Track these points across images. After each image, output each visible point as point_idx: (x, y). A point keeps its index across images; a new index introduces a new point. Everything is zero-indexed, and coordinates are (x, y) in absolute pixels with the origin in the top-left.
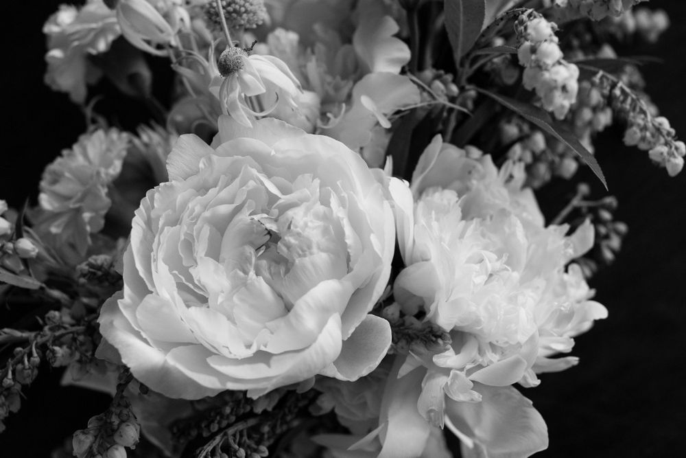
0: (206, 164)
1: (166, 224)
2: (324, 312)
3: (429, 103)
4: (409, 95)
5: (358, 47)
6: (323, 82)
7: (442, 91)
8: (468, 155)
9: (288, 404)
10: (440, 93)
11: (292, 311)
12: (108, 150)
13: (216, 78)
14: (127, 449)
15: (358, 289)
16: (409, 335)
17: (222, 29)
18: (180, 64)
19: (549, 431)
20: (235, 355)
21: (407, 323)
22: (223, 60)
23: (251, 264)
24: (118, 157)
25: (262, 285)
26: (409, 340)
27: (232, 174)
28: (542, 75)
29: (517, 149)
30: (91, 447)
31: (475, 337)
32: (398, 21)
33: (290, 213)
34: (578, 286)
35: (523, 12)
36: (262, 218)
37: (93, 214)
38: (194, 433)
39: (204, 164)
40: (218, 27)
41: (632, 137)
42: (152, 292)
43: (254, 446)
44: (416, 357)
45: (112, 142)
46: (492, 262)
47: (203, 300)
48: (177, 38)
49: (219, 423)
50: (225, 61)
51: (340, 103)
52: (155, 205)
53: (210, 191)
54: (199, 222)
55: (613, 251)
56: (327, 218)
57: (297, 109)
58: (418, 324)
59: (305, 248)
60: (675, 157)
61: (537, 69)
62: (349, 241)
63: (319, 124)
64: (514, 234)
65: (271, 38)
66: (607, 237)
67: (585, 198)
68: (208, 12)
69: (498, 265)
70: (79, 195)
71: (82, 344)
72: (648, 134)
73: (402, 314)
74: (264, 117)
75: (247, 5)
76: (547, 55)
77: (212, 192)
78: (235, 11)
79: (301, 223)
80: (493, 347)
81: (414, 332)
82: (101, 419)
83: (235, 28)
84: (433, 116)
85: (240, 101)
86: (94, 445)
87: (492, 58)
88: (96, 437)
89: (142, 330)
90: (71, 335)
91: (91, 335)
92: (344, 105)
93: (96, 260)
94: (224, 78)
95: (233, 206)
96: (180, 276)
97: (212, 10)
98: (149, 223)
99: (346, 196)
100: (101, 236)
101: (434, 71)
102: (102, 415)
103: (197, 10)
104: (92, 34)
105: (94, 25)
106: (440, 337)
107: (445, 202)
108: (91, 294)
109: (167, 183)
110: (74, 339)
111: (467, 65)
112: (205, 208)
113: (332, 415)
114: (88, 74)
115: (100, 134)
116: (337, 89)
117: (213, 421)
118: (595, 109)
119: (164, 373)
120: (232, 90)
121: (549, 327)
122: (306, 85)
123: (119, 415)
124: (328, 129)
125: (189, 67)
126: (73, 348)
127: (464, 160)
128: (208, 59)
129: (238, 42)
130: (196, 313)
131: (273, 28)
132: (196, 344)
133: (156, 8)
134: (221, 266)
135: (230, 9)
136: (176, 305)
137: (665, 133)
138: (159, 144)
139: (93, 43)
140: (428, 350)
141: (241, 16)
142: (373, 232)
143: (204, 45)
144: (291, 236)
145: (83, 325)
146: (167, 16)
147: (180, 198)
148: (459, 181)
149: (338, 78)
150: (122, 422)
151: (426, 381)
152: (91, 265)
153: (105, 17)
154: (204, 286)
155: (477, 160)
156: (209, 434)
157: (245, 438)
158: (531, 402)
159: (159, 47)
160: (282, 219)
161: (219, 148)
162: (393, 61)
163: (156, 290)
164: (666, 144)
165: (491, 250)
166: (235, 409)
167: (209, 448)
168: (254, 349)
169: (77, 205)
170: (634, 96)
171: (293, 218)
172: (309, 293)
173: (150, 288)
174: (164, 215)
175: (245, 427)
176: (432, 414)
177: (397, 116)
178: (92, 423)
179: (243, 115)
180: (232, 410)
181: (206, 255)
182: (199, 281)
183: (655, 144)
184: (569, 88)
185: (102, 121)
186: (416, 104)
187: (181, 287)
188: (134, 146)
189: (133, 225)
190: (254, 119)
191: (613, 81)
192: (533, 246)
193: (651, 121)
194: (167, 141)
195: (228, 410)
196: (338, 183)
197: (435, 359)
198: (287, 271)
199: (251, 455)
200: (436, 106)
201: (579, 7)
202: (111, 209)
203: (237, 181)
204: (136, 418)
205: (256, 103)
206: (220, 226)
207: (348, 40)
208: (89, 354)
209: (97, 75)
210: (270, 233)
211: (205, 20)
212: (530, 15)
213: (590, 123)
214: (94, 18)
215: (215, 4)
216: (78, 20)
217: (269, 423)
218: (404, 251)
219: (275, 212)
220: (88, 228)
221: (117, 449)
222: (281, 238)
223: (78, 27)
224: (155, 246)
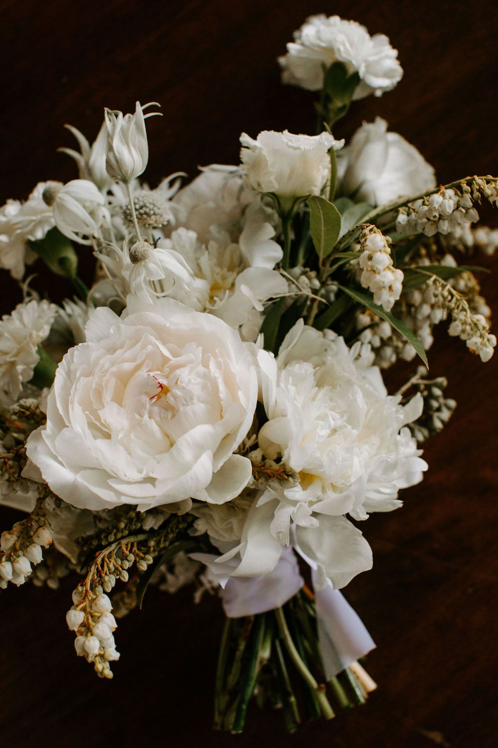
0: (116, 331)
1: (82, 375)
2: (200, 449)
3: (297, 293)
4: (279, 287)
5: (243, 246)
6: (213, 272)
7: (307, 285)
8: (324, 336)
9: (171, 525)
10: (305, 286)
11: (174, 446)
12: (40, 317)
13: (128, 265)
14: (43, 547)
15: (228, 434)
16: (268, 474)
17: (134, 227)
18: (101, 252)
19: (374, 556)
20: (129, 478)
21: (267, 465)
22: (133, 251)
23: (145, 409)
24: (47, 323)
25: (154, 426)
26: (268, 478)
27: (136, 339)
28: (375, 277)
29: (368, 334)
30: (14, 545)
31: (321, 480)
32: (275, 228)
33: (178, 372)
34: (407, 445)
35: (367, 227)
36: (156, 374)
37: (25, 367)
38: (95, 543)
39: (114, 331)
40: (132, 225)
41: (455, 329)
42: (68, 427)
43: (142, 555)
44: (272, 491)
45: (43, 311)
46: (335, 419)
47: (108, 436)
48: (100, 231)
49: (115, 535)
50: (135, 252)
51: (225, 290)
52: (75, 360)
53: (118, 351)
54: (107, 375)
55: (442, 422)
56: (206, 377)
57: (189, 292)
58: (276, 466)
59: (188, 399)
60: (487, 347)
61: (372, 273)
62: (222, 395)
63: (208, 306)
64: (355, 400)
65: (174, 234)
66: (439, 410)
67: (423, 378)
68: (125, 213)
69: (339, 423)
70: (15, 351)
71: (11, 467)
72: (468, 328)
73: (264, 458)
74: (164, 297)
75: (155, 209)
76: (379, 262)
77: (119, 352)
78: (146, 213)
79: (186, 380)
80: (334, 488)
81: (272, 471)
82: (23, 525)
83: (145, 225)
84: (298, 304)
85: (145, 284)
86: (17, 543)
87: (349, 261)
88: (19, 537)
89: (59, 455)
90: (3, 460)
91: (19, 461)
92: (227, 291)
93: (25, 403)
94: (133, 265)
95: (135, 364)
96: (91, 416)
97: (128, 212)
98: (69, 374)
99: (222, 360)
100: (29, 386)
101: (302, 269)
102: (25, 521)
103: (118, 209)
104: (33, 224)
105: (34, 218)
106: (291, 476)
107: (303, 372)
108: (20, 430)
109: (84, 343)
110: (5, 463)
111: (328, 265)
112: (113, 364)
113: (206, 536)
114: (26, 256)
115: (34, 303)
116: (224, 278)
117: (110, 533)
118: (433, 307)
119: (74, 488)
120: (139, 275)
121: (378, 474)
122: (199, 273)
123: (37, 521)
124: (215, 310)
125: (108, 255)
126: (4, 470)
127: (321, 339)
128: (122, 250)
129: (146, 238)
130: (101, 443)
131: (176, 228)
132: (100, 470)
133: (84, 207)
134: (122, 410)
135: (142, 211)
136: (86, 437)
137: (481, 328)
138: (80, 316)
139: (32, 232)
140: (281, 485)
141: (150, 217)
142: (241, 390)
143: (121, 238)
144: (178, 389)
145: (12, 453)
146: (92, 214)
147: (94, 355)
148: (317, 357)
149: (225, 270)
150: (40, 527)
151: (278, 510)
152: (21, 406)
153: (43, 212)
154: (108, 425)
155: (333, 341)
156: (107, 543)
157: (135, 549)
158: (361, 532)
159: (85, 237)
160: (171, 376)
161: (126, 319)
162: (269, 259)
163: (71, 426)
164: (481, 336)
165: (337, 411)
166: (128, 525)
167: (106, 552)
168: (143, 475)
169: (12, 359)
170: (459, 298)
171: (180, 375)
172: (188, 433)
173: (67, 423)
174: (80, 368)
175: (136, 540)
176: (281, 535)
177: (270, 303)
178: (17, 527)
179: (146, 294)
180: (126, 525)
181: (111, 401)
182: (105, 421)
183: (472, 335)
184: (394, 288)
185: (35, 294)
186: (285, 294)
187: (91, 425)
188: (60, 316)
189: (56, 374)
190: (156, 298)
191: (443, 284)
192: (372, 411)
193: (470, 318)
194: (86, 312)
195: (122, 525)
196: (217, 351)
197: (285, 493)
198: (173, 416)
199: (139, 561)
200: (301, 296)
201: (416, 225)
202: (39, 363)
203: (139, 345)
204: (50, 525)
205: (159, 286)
206: (124, 379)
207: (235, 240)
208: (16, 475)
209: (34, 257)
210: (161, 386)
211: (122, 218)
212: (371, 230)
213: (429, 317)
214: (35, 212)
215: (129, 207)
216: (21, 212)
217: (155, 539)
218: (268, 407)
219: (167, 370)
220: (21, 378)
221: (35, 547)
222: (169, 391)
223: (21, 219)
224: (72, 392)
